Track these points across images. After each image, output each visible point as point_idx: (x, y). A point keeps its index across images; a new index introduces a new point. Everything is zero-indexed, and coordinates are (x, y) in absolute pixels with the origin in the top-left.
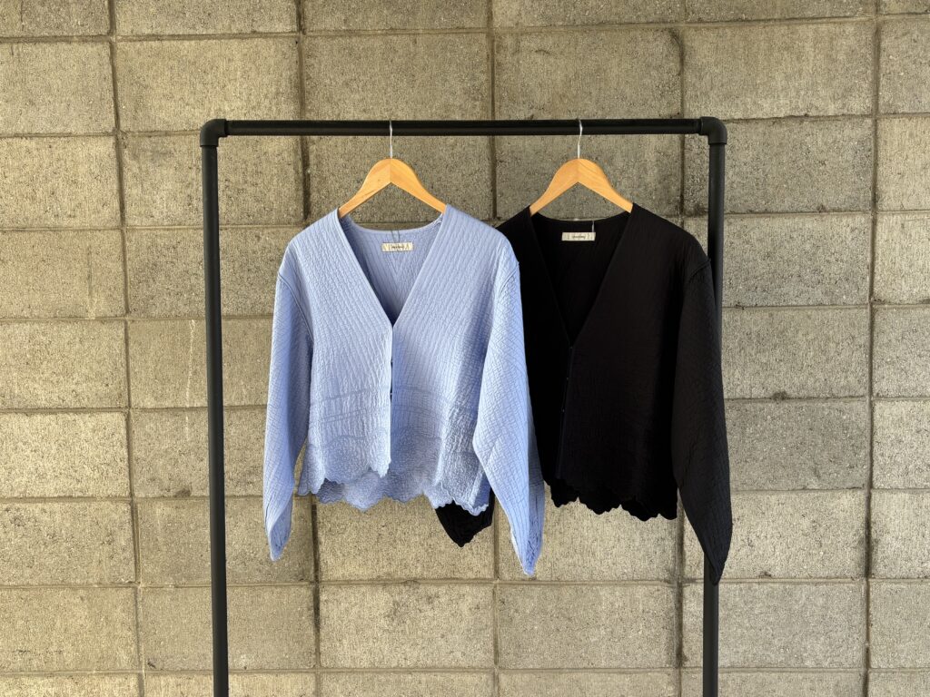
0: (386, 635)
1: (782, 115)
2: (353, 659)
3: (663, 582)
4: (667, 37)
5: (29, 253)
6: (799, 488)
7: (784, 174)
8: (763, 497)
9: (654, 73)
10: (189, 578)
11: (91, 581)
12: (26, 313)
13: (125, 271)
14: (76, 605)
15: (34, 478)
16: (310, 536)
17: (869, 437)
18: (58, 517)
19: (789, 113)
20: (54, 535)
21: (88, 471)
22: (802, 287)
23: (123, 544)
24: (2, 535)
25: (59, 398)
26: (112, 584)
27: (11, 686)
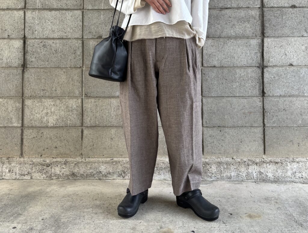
3: (257, 68)
6: (301, 36)
8: (289, 39)
11: (67, 66)
14: (62, 74)
15: (51, 31)
18: (58, 45)
20: (56, 51)
21: (69, 30)
23: (79, 54)
24: (39, 50)
25: (61, 5)
26: (75, 67)
27: (38, 102)
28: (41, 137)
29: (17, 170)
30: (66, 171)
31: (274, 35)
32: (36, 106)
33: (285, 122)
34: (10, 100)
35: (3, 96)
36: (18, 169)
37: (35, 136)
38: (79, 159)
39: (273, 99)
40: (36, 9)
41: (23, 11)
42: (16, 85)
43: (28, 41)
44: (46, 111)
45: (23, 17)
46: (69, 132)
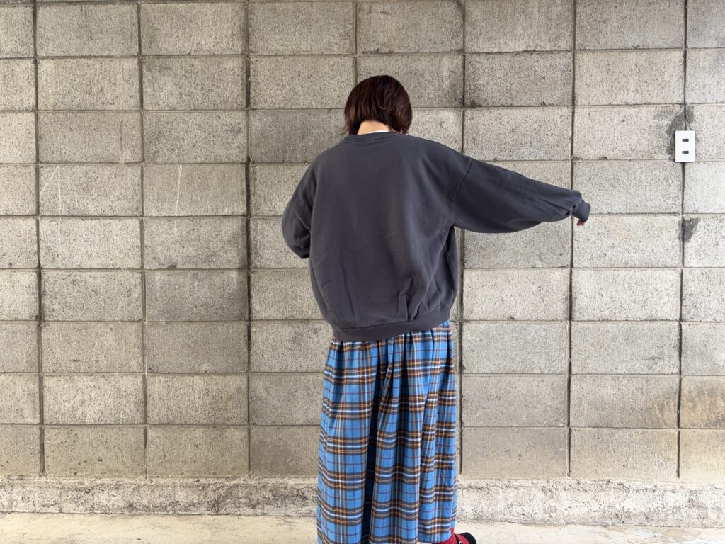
0: (289, 352)
1: (520, 50)
2: (270, 367)
4: (455, 5)
5: (86, 124)
6: (531, 267)
7: (522, 84)
8: (509, 272)
9: (448, 25)
10: (174, 317)
11: (116, 319)
12: (83, 160)
13: (142, 136)
14: (108, 333)
15: (85, 257)
16: (246, 293)
17: (571, 238)
18: (99, 281)
19: (524, 49)
20: (96, 291)
21: (117, 253)
22: (531, 149)
23: (136, 297)
24: (65, 291)
25: (101, 210)
26: (129, 321)
27: (67, 382)
28: (75, 441)
29: (35, 497)
30: (118, 500)
31: (481, 266)
32: (63, 388)
33: (498, 418)
34: (19, 378)
35: (6, 370)
36: (37, 496)
37: (64, 440)
38: (140, 480)
39: (478, 378)
40: (58, 216)
41: (34, 220)
42: (28, 352)
43: (45, 274)
44: (80, 398)
45: (35, 229)
46: (122, 434)
